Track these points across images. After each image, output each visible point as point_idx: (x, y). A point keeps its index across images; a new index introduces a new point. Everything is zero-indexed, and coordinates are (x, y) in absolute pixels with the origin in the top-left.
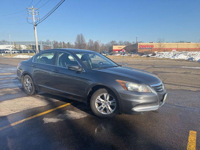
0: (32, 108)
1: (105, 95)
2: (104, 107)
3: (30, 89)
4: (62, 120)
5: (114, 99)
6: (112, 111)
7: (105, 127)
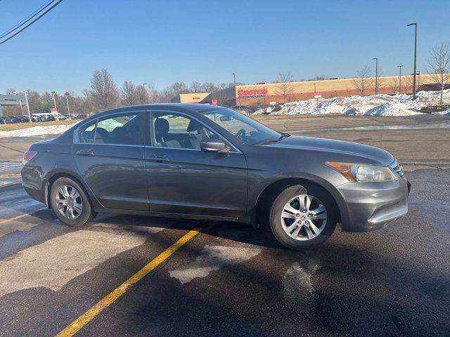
0: (115, 255)
1: (301, 198)
2: (300, 226)
3: (75, 213)
4: (216, 269)
5: (321, 206)
6: (317, 231)
7: (305, 267)
